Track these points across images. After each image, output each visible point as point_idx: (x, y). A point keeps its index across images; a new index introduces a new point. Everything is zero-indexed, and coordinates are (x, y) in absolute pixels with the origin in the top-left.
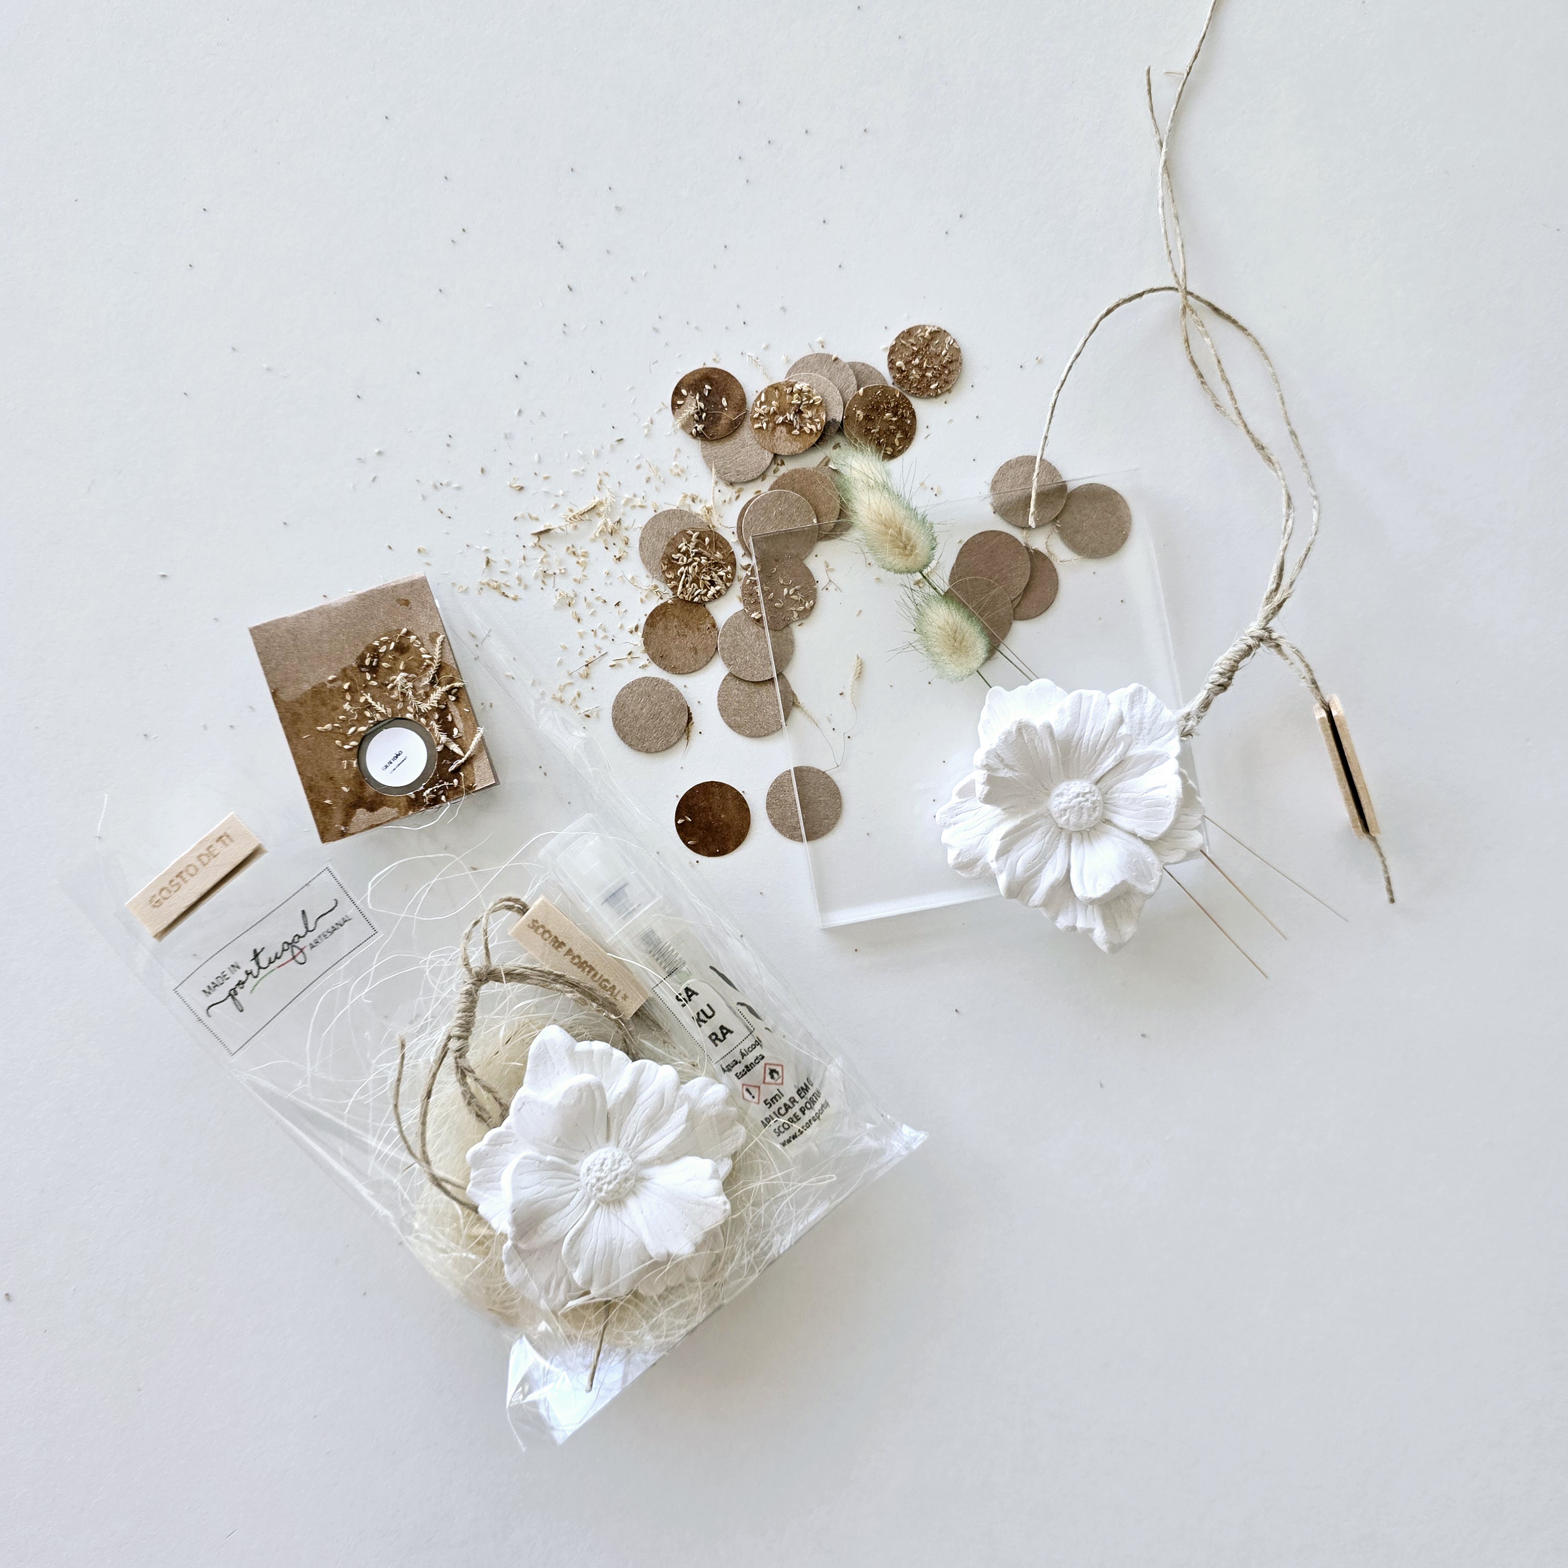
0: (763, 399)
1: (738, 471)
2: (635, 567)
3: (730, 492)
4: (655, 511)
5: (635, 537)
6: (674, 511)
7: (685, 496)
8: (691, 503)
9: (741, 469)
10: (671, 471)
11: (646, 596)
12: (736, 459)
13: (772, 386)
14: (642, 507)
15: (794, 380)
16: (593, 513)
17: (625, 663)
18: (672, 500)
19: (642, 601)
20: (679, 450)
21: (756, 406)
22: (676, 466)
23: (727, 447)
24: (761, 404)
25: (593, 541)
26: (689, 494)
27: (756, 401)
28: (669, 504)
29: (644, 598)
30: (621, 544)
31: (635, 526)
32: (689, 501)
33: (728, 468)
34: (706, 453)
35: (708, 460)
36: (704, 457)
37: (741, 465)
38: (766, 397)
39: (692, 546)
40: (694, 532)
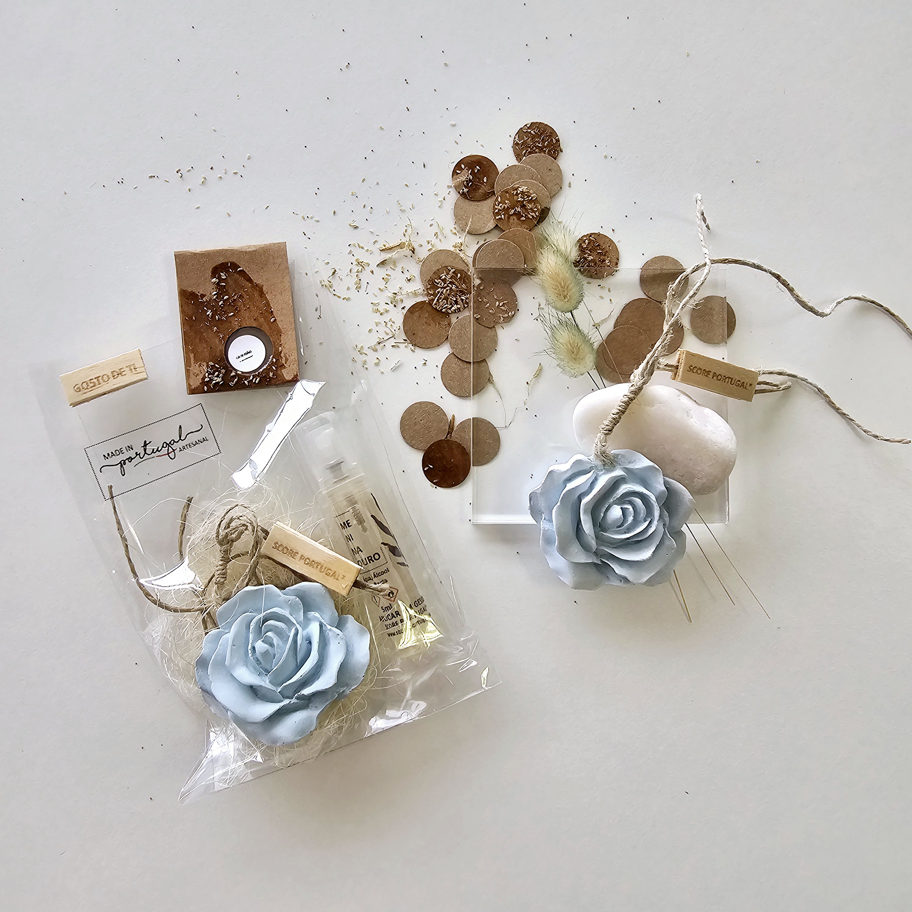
39: (449, 276)
40: (452, 269)
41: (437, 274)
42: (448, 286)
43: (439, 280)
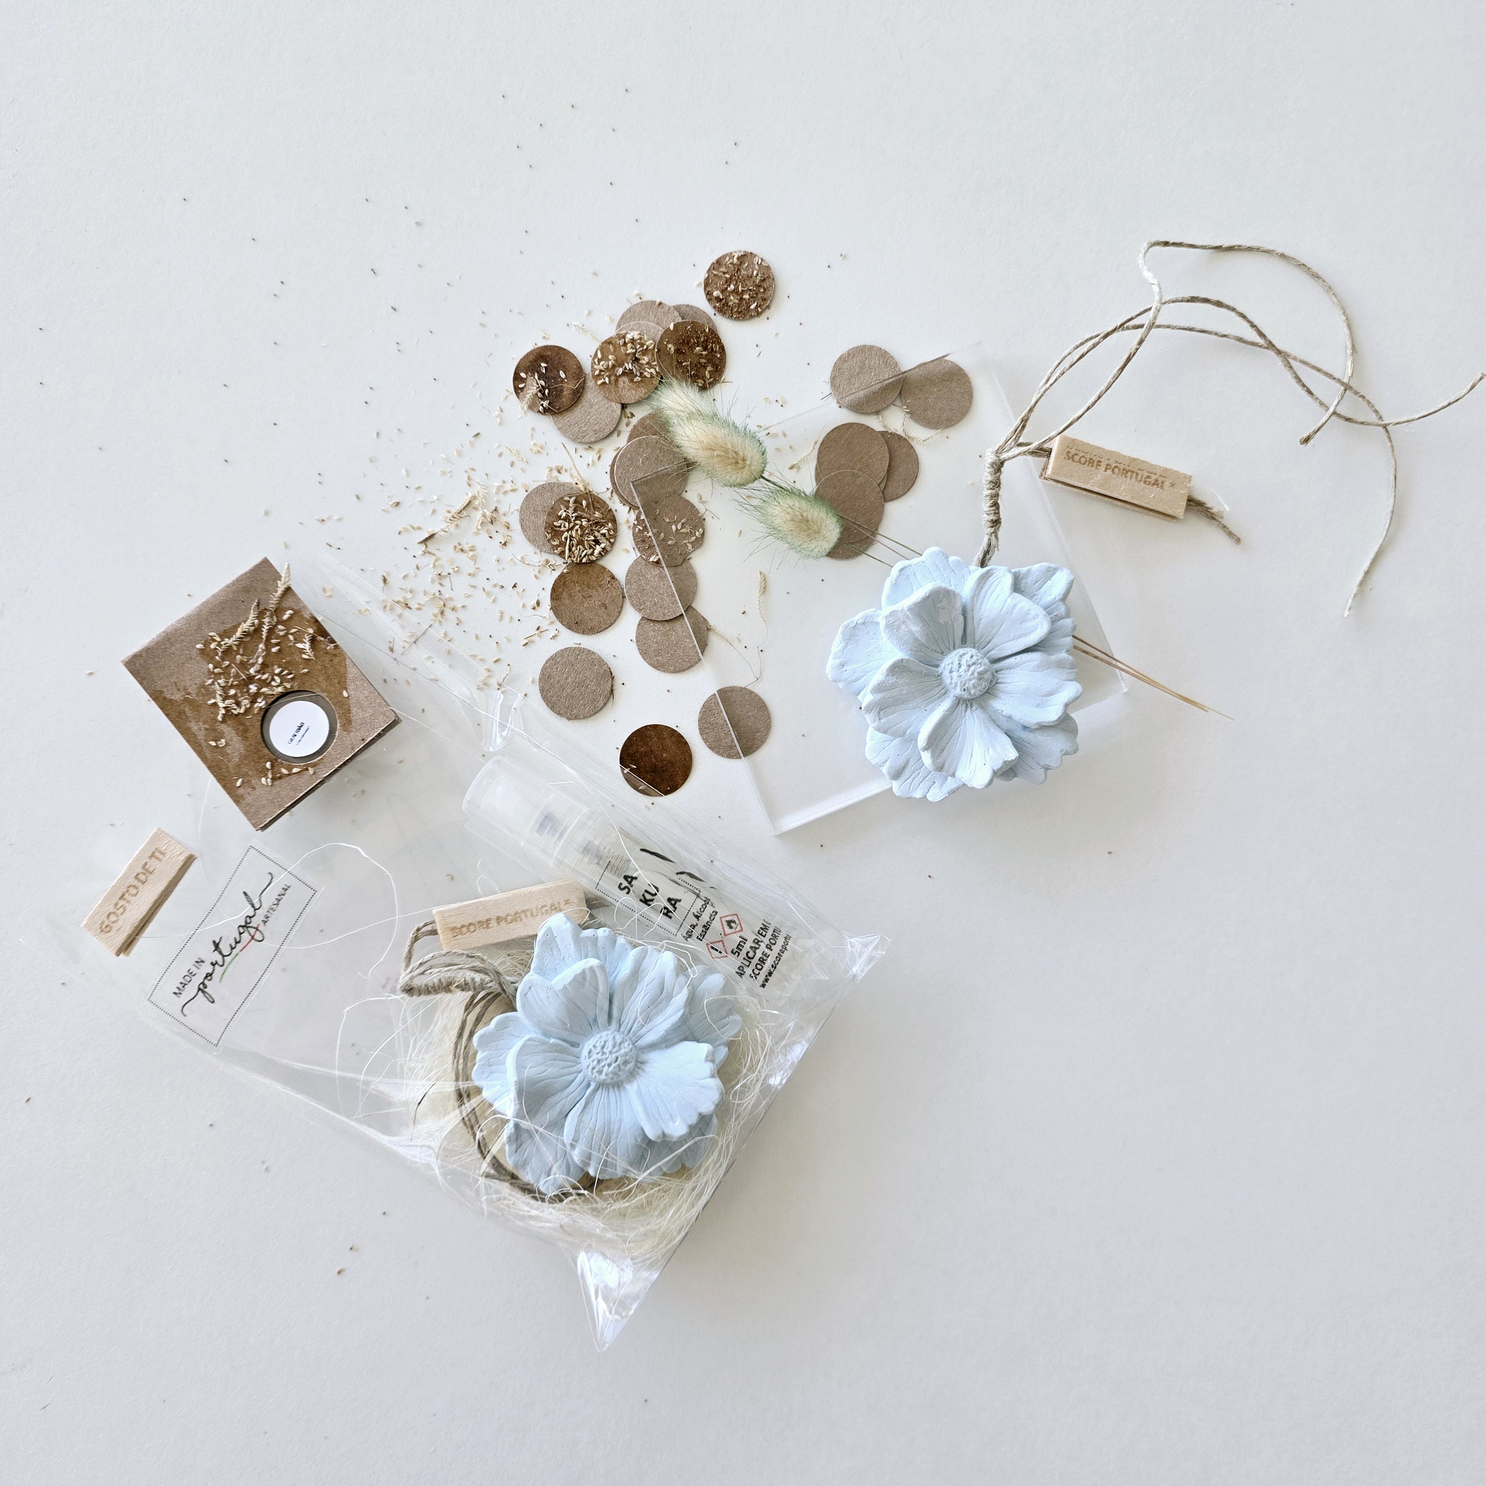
0: (599, 356)
1: (595, 430)
2: (522, 546)
3: (591, 456)
4: (527, 491)
5: (514, 520)
6: (543, 486)
7: (551, 470)
8: (558, 474)
9: (597, 427)
10: (532, 450)
11: (539, 572)
12: (589, 419)
13: (605, 342)
14: (513, 490)
15: (623, 332)
16: (470, 508)
17: (536, 638)
18: (539, 476)
19: (536, 577)
20: (533, 429)
21: (595, 364)
22: (535, 444)
23: (578, 413)
24: (599, 361)
25: (477, 533)
26: (554, 467)
27: (593, 359)
28: (537, 481)
29: (538, 574)
30: (503, 530)
31: (512, 510)
32: (555, 473)
33: (584, 432)
34: (560, 425)
35: (563, 430)
36: (559, 429)
37: (595, 424)
38: (602, 353)
39: (570, 511)
40: (570, 497)
41: (553, 513)
42: (577, 525)
43: (560, 522)
